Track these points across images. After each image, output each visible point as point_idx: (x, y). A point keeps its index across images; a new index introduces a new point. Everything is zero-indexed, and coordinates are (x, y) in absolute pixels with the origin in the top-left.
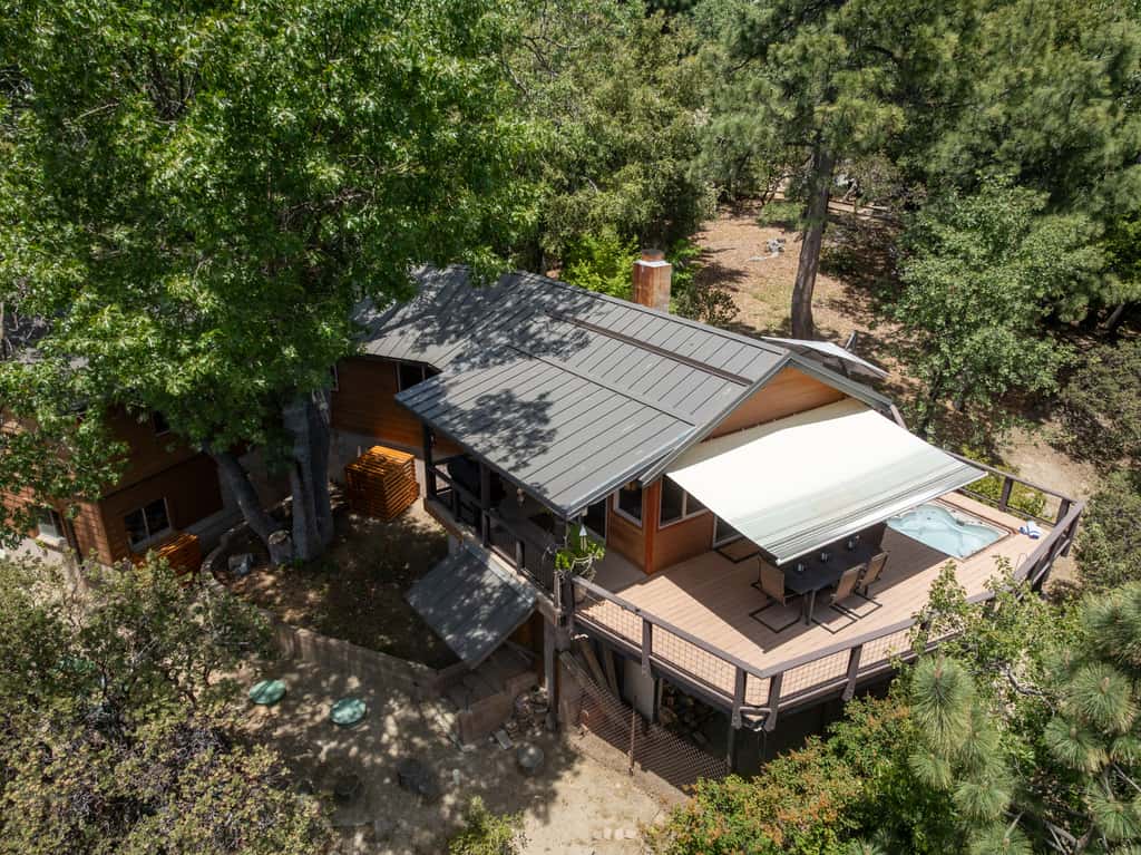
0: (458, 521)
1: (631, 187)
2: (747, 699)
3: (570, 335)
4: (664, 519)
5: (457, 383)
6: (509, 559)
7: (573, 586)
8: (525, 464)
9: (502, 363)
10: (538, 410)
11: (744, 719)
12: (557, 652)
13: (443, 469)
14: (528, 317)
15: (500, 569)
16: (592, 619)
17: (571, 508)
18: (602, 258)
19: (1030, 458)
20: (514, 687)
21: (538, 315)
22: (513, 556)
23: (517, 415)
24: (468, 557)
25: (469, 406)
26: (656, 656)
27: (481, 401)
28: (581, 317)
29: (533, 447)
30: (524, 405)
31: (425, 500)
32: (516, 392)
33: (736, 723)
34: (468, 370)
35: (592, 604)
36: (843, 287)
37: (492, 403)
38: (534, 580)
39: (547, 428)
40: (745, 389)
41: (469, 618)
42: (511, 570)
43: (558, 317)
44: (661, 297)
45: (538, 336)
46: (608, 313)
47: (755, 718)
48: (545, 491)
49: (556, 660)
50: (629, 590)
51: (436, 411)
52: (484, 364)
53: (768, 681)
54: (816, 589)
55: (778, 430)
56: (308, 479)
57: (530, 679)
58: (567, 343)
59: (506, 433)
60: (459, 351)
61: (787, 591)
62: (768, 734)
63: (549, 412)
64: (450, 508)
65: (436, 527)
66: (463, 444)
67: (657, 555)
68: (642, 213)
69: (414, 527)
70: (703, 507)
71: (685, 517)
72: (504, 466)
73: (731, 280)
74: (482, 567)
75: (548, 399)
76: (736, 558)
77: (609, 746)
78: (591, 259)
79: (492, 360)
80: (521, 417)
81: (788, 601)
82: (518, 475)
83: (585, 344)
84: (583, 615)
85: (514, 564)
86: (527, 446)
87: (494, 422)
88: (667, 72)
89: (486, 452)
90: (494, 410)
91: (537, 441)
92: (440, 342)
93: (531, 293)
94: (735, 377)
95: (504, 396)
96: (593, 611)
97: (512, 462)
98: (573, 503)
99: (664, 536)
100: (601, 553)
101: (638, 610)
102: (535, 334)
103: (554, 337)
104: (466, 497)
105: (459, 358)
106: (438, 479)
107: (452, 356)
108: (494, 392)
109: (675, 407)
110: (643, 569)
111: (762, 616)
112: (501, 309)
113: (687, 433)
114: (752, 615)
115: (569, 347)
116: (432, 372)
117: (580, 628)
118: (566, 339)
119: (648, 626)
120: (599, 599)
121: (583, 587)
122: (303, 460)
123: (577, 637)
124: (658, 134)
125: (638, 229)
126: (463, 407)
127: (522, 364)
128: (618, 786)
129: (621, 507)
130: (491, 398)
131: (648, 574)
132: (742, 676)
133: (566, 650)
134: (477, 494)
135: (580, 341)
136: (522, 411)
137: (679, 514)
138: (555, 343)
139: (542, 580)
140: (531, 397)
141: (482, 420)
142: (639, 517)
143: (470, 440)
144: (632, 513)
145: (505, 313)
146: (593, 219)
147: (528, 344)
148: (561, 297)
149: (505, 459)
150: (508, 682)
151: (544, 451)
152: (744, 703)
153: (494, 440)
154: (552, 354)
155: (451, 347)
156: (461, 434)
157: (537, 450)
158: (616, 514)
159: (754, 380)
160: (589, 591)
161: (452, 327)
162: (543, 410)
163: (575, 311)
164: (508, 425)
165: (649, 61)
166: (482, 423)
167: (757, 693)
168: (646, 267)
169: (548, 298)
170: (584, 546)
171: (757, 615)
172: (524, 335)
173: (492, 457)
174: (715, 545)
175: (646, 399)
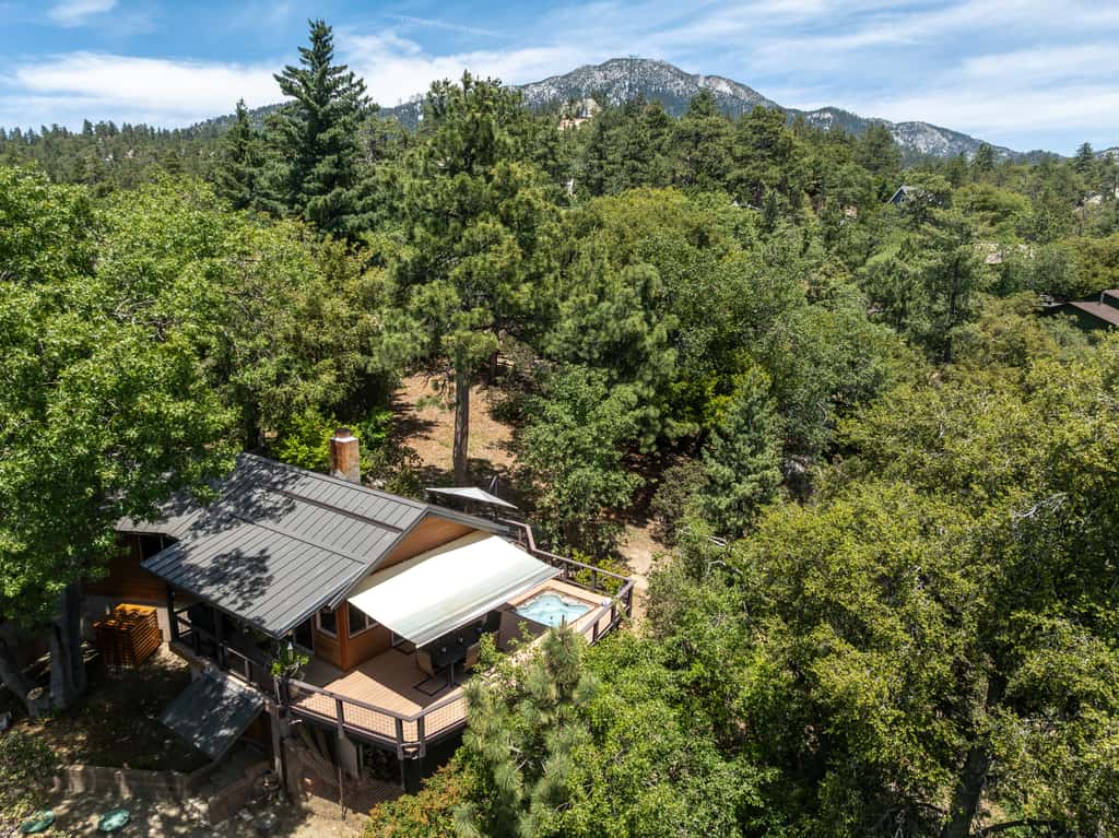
0: (198, 655)
1: (327, 378)
2: (405, 739)
3: (281, 502)
4: (353, 631)
5: (196, 547)
6: (241, 676)
7: (287, 685)
8: (250, 604)
9: (230, 528)
10: (259, 563)
11: (406, 753)
12: (282, 739)
13: (184, 615)
14: (250, 489)
15: (235, 685)
16: (305, 708)
17: (281, 630)
18: (307, 432)
19: (637, 551)
20: (251, 774)
21: (257, 487)
22: (243, 674)
23: (244, 568)
24: (210, 680)
25: (207, 564)
26: (347, 723)
27: (216, 560)
28: (288, 488)
29: (255, 590)
30: (250, 559)
31: (170, 644)
32: (243, 549)
33: (401, 756)
34: (204, 535)
35: (305, 697)
36: (510, 431)
37: (225, 560)
38: (261, 688)
39: (266, 576)
40: (398, 535)
41: (215, 723)
42: (244, 685)
43: (273, 489)
44: (353, 463)
45: (258, 504)
46: (309, 483)
47: (411, 750)
48: (264, 622)
49: (282, 745)
50: (331, 685)
51: (178, 572)
52: (217, 530)
53: (416, 722)
54: (454, 661)
55: (430, 557)
56: (65, 640)
57: (264, 765)
58: (279, 508)
59: (235, 583)
60: (195, 519)
61: (434, 666)
62: (423, 759)
63: (267, 563)
64: (191, 646)
65: (184, 664)
66: (202, 595)
67: (350, 655)
68: (337, 396)
69: (166, 667)
70: (375, 621)
71: (368, 627)
72: (232, 608)
73: (425, 430)
74: (221, 687)
75: (267, 553)
76: (408, 651)
77: (326, 801)
78: (299, 433)
79: (223, 526)
80: (248, 569)
81: (436, 673)
82: (243, 613)
83: (292, 509)
84: (299, 706)
85: (245, 679)
86: (250, 591)
87: (226, 574)
88: (352, 284)
89: (220, 598)
90: (227, 565)
91: (258, 587)
92: (179, 514)
93: (252, 468)
94: (393, 527)
95: (234, 554)
96: (305, 703)
97: (240, 603)
98: (282, 627)
99: (354, 642)
100: (305, 660)
101: (332, 694)
102: (256, 502)
103: (269, 505)
104: (204, 635)
105: (197, 526)
106: (179, 624)
107: (189, 524)
108: (226, 552)
109: (353, 552)
110: (341, 669)
111: (423, 688)
112: (229, 482)
113: (361, 569)
114: (415, 687)
115: (280, 512)
116: (170, 541)
117: (296, 715)
118: (278, 506)
119: (339, 703)
120: (310, 693)
121: (296, 686)
122: (60, 625)
123: (293, 722)
124: (347, 332)
125: (334, 408)
126: (202, 565)
127: (245, 527)
128: (334, 828)
129: (322, 626)
130: (224, 556)
131: (345, 672)
132: (399, 722)
133: (287, 737)
134: (212, 631)
135: (289, 506)
136: (247, 565)
137: (364, 625)
138: (270, 508)
139: (265, 687)
140: (254, 553)
141: (217, 575)
142: (335, 632)
143: (206, 591)
144: (331, 630)
145: (230, 487)
146: (297, 405)
147: (251, 511)
148: (275, 472)
149: (235, 602)
150: (246, 772)
151: (263, 593)
152: (403, 742)
153: (227, 589)
154: (267, 518)
155: (189, 516)
156: (201, 587)
157: (258, 593)
158: (319, 632)
159: (404, 528)
160: (302, 689)
161: (188, 501)
162: (263, 562)
163: (284, 483)
164: (237, 576)
165: (336, 276)
166: (216, 576)
167: (410, 733)
168: (339, 443)
169: (265, 472)
170: (291, 657)
171: (420, 687)
172: (248, 504)
173: (224, 603)
174: (394, 644)
175: (334, 549)
